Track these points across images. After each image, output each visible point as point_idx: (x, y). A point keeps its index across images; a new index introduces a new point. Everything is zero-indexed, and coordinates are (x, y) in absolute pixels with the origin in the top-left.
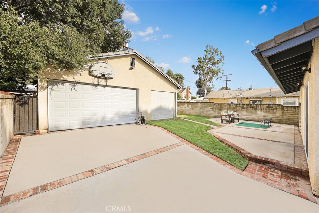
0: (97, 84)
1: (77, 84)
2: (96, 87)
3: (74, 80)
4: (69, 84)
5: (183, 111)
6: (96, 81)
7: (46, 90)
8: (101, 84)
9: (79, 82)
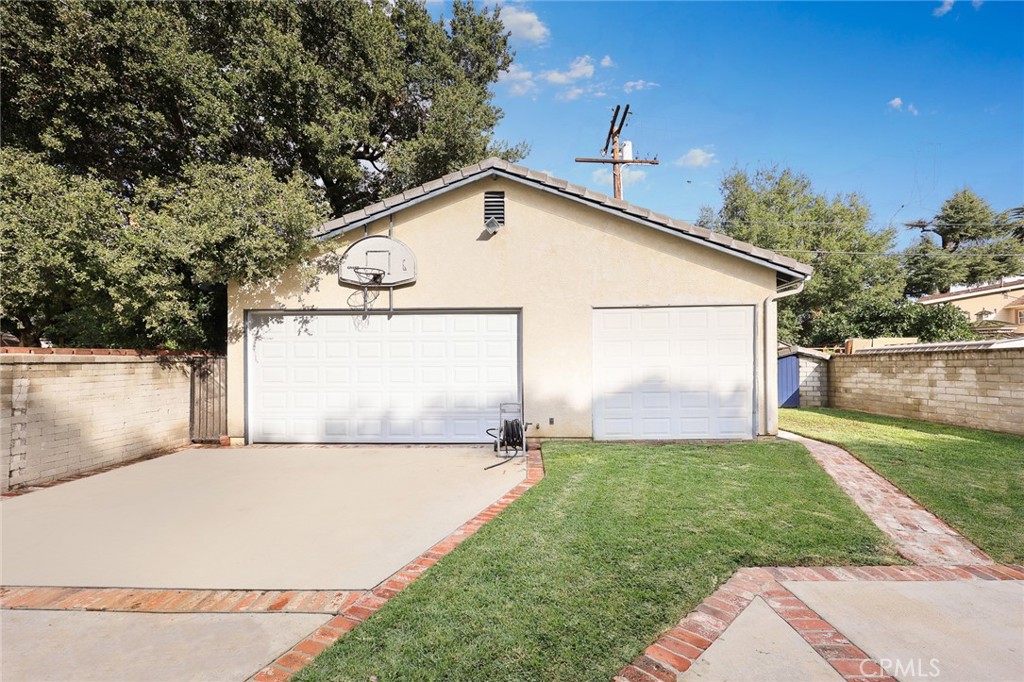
0: (362, 307)
1: (312, 316)
2: (364, 318)
3: (299, 306)
4: (293, 318)
5: (919, 403)
6: (358, 299)
7: (242, 339)
8: (374, 307)
9: (313, 310)
